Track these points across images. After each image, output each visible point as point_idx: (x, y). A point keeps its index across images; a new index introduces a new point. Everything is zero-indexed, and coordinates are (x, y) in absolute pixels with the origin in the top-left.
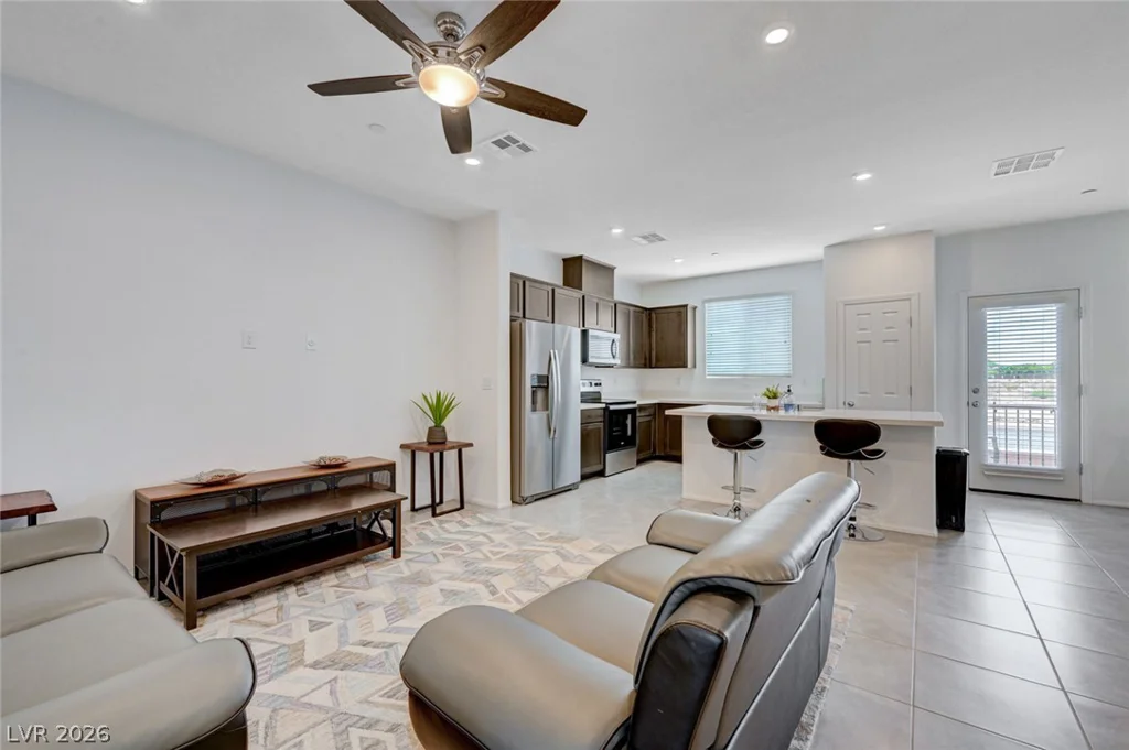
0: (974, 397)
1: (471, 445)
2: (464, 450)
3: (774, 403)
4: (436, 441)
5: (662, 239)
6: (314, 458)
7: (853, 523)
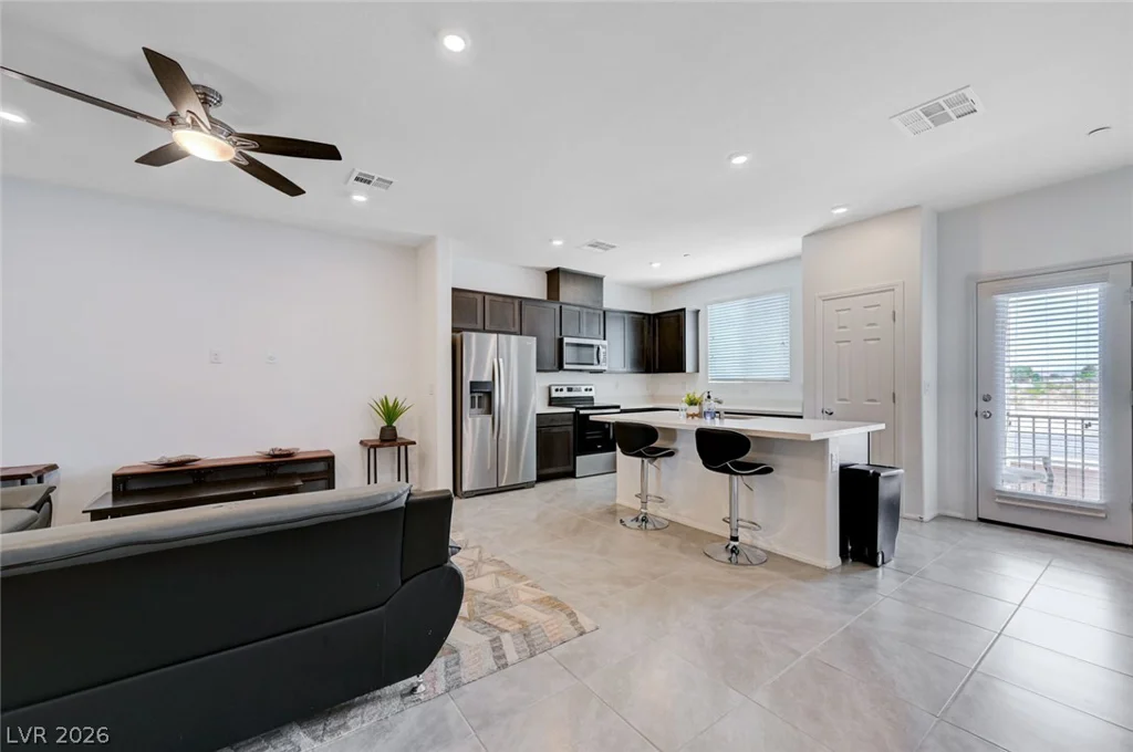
0: (983, 406)
1: (414, 443)
2: (409, 447)
3: (695, 409)
4: (389, 437)
5: (613, 247)
6: (267, 449)
7: (736, 543)
